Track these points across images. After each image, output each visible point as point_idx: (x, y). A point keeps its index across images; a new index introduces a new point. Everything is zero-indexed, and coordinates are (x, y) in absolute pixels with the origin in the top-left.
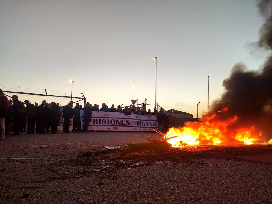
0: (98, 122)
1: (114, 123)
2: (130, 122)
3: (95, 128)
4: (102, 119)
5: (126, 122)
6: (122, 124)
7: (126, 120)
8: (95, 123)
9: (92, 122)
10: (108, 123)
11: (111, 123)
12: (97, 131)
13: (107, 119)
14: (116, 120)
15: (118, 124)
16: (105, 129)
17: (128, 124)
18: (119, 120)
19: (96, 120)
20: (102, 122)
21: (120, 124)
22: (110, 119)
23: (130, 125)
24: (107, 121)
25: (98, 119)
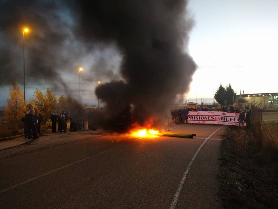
0: (193, 118)
1: (203, 119)
2: (214, 118)
3: (192, 122)
4: (196, 116)
5: (211, 118)
6: (209, 119)
7: (211, 116)
8: (192, 119)
9: (190, 118)
10: (199, 119)
11: (201, 119)
12: (193, 124)
13: (199, 116)
14: (204, 116)
15: (205, 119)
16: (197, 122)
17: (212, 119)
18: (206, 116)
19: (192, 117)
20: (195, 118)
21: (207, 119)
22: (201, 116)
23: (214, 120)
24: (199, 118)
25: (194, 116)
